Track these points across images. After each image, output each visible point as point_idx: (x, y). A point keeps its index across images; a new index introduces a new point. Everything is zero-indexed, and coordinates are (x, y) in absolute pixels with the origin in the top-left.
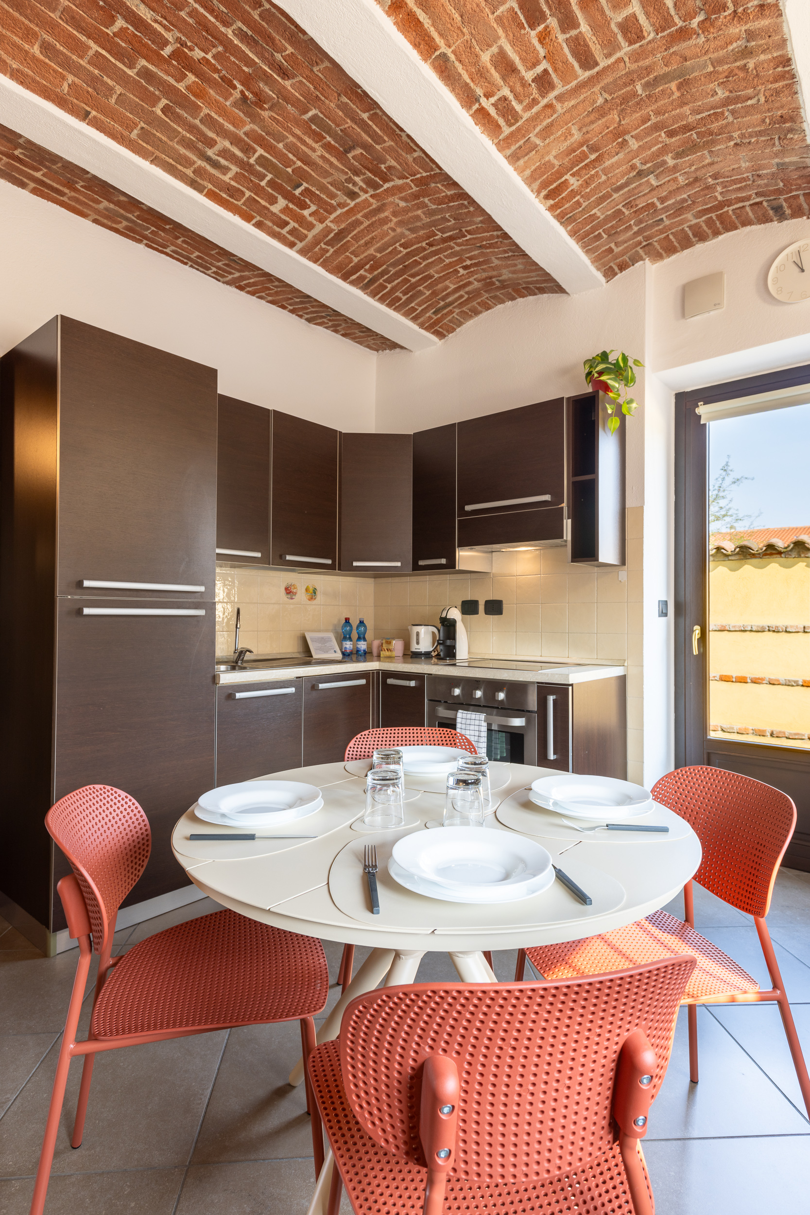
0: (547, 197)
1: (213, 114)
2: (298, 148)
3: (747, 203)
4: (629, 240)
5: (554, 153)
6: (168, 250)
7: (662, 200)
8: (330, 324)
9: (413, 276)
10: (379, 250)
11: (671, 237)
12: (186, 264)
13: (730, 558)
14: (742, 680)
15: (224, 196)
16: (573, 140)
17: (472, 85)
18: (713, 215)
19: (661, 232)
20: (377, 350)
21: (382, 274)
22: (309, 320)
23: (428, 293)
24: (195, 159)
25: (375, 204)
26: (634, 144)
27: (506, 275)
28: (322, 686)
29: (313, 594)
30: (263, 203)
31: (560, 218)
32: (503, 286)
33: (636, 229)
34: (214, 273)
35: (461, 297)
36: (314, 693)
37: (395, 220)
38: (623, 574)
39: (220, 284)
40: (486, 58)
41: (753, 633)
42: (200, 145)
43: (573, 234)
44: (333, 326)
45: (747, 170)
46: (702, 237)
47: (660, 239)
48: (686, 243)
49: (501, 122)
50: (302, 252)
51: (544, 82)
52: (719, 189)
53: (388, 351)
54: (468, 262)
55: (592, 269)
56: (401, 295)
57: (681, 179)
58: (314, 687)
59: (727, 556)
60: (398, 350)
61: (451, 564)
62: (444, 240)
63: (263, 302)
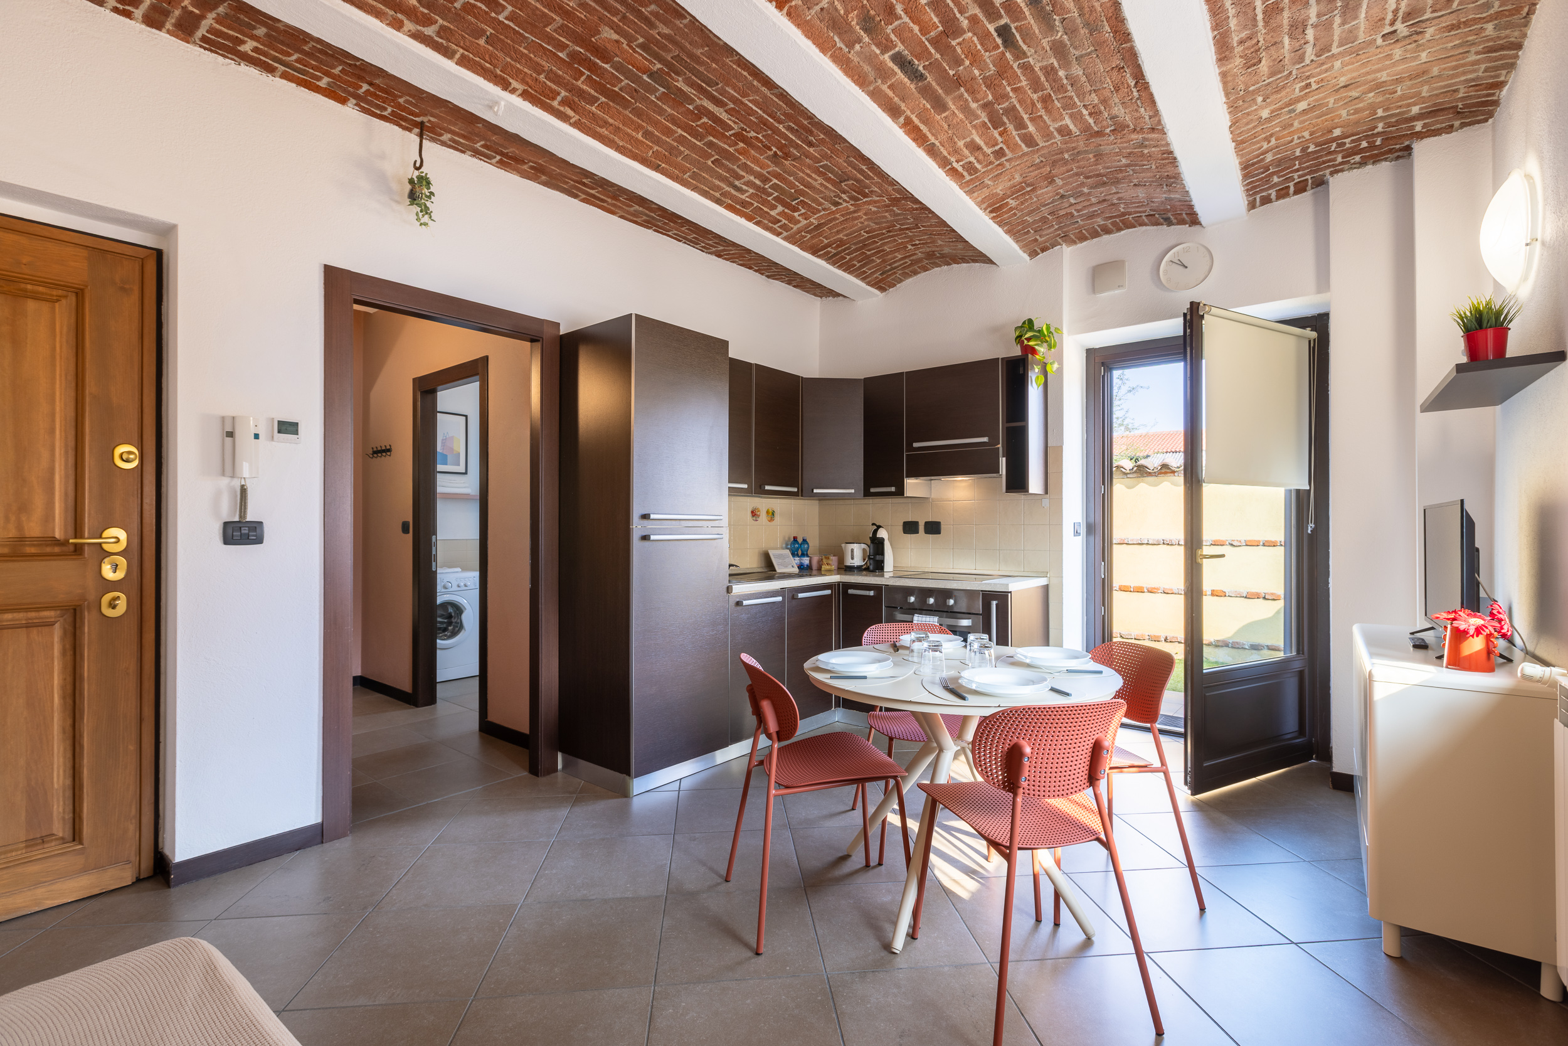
0: (991, 212)
1: (748, 163)
2: (804, 179)
3: (1144, 214)
4: (1051, 233)
5: (1000, 188)
6: (670, 233)
7: (1078, 211)
8: (787, 279)
9: (869, 250)
10: (846, 235)
11: (1084, 231)
12: (680, 241)
13: (1128, 476)
14: (1140, 590)
15: (738, 207)
16: (1015, 181)
17: (949, 157)
18: (1118, 220)
19: (1076, 229)
20: (821, 297)
21: (844, 250)
22: (768, 277)
23: (878, 261)
24: (725, 186)
25: (852, 208)
26: (1059, 182)
27: (946, 250)
28: (801, 595)
29: (771, 515)
30: (765, 209)
31: (1000, 224)
32: (943, 256)
33: (1056, 227)
34: (702, 247)
35: (906, 262)
36: (794, 602)
37: (865, 217)
38: (1046, 502)
39: (704, 253)
40: (961, 144)
41: (1149, 546)
42: (731, 179)
43: (1008, 232)
44: (788, 280)
45: (1143, 198)
46: (1107, 231)
47: (1075, 233)
48: (1095, 234)
49: (965, 174)
50: (785, 239)
51: (1000, 153)
52: (1122, 206)
53: (831, 298)
54: (917, 242)
55: (1021, 252)
56: (856, 263)
57: (1093, 200)
58: (794, 598)
59: (1126, 474)
60: (841, 298)
61: (900, 492)
62: (901, 230)
63: (735, 265)
